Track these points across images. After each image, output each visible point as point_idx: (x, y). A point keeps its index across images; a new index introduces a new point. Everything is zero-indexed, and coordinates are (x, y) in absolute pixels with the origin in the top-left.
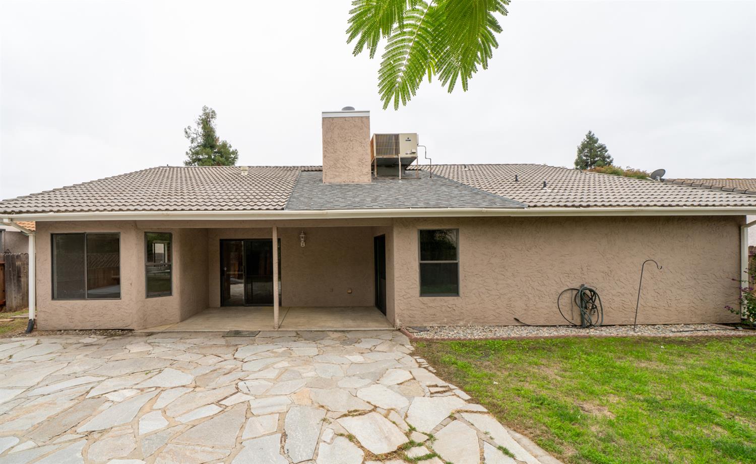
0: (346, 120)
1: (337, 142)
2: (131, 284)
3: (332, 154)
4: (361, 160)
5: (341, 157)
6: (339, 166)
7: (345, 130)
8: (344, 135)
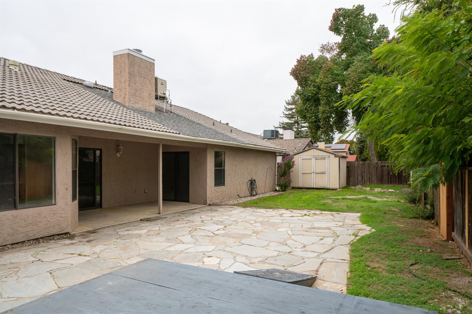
0: (142, 61)
1: (136, 76)
2: (67, 189)
3: (133, 84)
4: (150, 94)
5: (139, 88)
6: (137, 95)
7: (142, 68)
8: (140, 72)
